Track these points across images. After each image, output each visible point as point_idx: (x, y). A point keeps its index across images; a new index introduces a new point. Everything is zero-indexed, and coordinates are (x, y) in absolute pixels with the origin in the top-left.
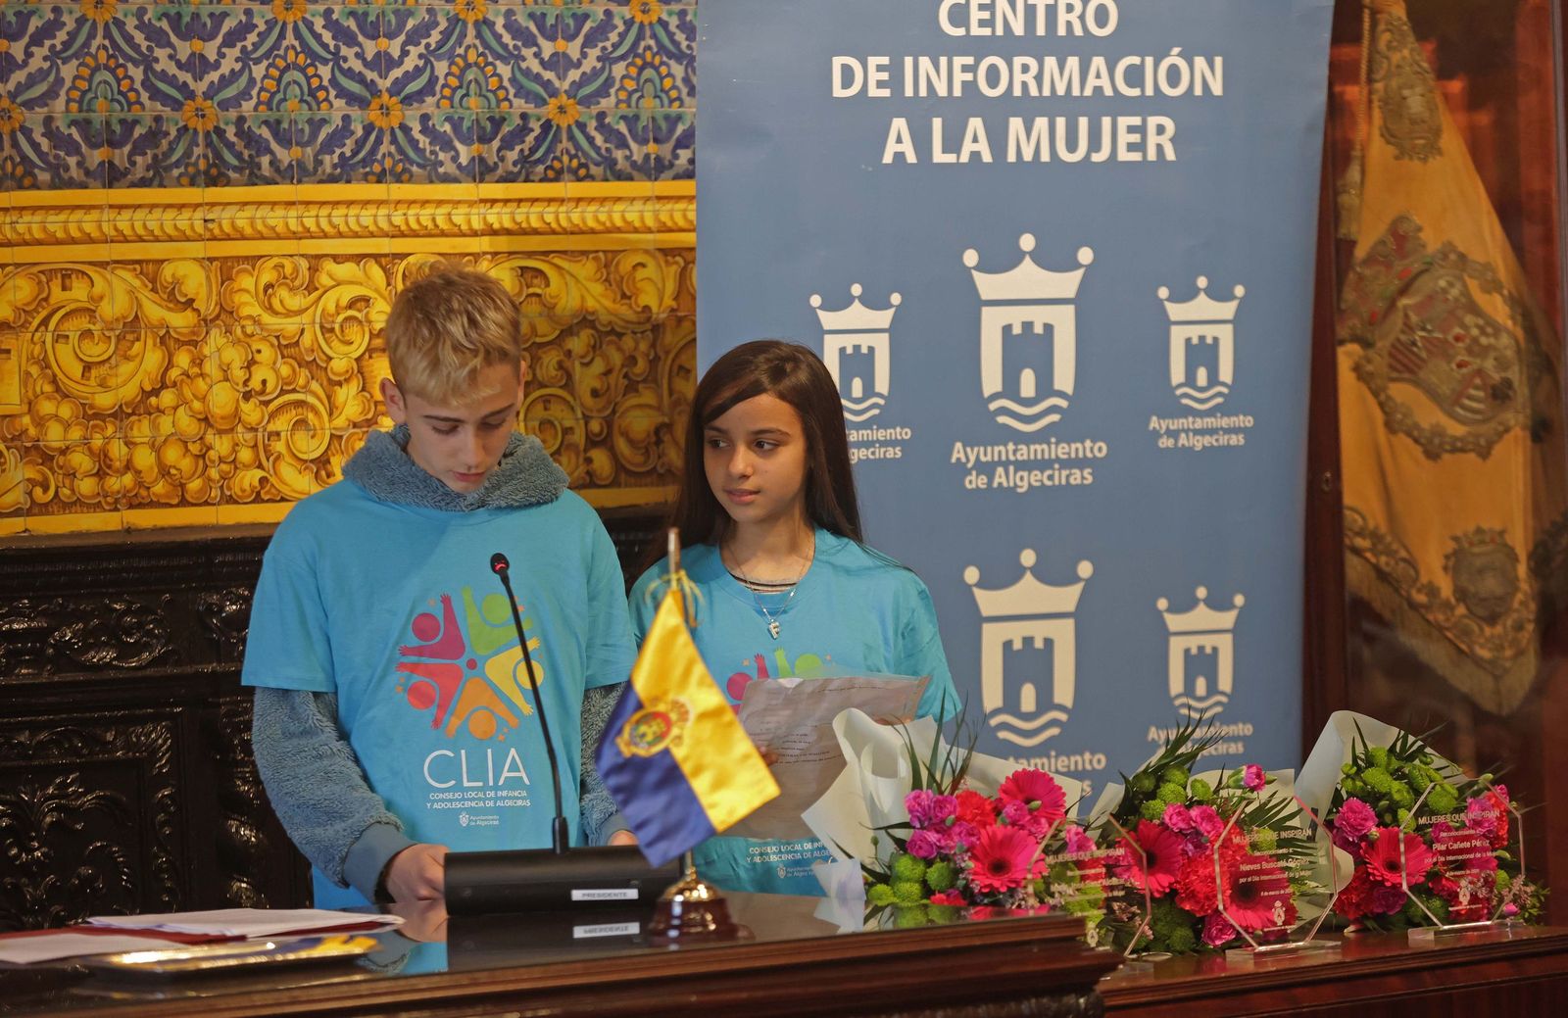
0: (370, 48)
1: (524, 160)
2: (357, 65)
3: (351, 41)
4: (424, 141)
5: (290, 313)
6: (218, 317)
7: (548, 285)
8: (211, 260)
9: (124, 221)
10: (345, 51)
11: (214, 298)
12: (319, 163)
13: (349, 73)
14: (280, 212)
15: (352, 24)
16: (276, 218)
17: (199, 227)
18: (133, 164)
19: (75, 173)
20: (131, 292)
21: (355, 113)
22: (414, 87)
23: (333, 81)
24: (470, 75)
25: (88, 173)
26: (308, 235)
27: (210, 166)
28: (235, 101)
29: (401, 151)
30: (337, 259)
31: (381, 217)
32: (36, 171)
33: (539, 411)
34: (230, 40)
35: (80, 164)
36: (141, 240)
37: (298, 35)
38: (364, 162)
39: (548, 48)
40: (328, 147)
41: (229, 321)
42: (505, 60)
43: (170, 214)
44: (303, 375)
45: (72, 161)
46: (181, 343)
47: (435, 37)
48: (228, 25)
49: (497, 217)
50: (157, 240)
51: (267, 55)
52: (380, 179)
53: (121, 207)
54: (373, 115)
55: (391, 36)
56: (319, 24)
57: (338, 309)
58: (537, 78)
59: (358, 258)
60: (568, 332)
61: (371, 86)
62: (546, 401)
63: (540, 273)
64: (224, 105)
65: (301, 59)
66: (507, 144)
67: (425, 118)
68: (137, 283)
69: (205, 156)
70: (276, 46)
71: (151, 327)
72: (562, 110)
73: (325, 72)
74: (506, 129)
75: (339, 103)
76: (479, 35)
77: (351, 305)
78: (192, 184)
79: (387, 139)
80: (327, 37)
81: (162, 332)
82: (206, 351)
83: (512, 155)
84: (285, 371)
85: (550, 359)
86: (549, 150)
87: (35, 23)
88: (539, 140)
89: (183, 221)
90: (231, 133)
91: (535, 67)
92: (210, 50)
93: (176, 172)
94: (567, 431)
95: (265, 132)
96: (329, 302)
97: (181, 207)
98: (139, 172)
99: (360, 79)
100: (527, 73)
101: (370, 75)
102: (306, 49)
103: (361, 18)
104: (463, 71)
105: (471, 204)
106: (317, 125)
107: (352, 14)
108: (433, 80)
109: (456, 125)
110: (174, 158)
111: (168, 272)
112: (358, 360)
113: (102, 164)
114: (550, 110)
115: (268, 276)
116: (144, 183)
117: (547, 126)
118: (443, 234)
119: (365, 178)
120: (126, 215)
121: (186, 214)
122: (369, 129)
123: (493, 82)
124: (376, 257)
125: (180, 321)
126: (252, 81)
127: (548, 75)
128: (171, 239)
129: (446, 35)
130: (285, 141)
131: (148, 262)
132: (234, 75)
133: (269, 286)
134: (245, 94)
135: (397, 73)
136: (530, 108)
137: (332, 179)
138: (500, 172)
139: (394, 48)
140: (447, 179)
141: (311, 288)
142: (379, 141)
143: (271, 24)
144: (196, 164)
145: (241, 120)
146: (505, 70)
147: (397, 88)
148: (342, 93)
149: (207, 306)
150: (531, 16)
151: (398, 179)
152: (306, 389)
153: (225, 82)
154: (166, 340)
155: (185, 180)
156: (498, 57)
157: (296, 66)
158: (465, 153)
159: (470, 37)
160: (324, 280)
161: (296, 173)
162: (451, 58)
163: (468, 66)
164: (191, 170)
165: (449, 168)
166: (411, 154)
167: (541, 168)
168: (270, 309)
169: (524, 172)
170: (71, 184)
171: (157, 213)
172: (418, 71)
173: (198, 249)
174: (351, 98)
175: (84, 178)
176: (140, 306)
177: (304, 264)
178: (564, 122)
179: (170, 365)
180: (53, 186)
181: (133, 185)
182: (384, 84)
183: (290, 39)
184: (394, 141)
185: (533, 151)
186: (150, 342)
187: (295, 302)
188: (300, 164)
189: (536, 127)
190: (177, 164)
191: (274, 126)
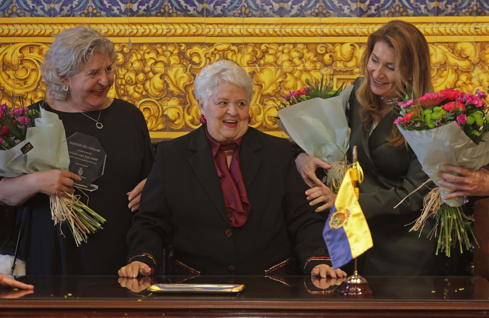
6: (478, 63)
8: (477, 42)
9: (442, 28)
11: (477, 56)
17: (472, 30)
18: (447, 8)
19: (423, 11)
20: (444, 53)
25: (428, 11)
27: (478, 9)
32: (408, 10)
35: (425, 8)
36: (448, 35)
41: (483, 64)
43: (461, 26)
45: (422, 6)
46: (463, 72)
50: (455, 35)
53: (441, 23)
68: (446, 50)
69: (476, 5)
71: (451, 66)
78: (471, 15)
81: (456, 68)
82: (473, 75)
89: (466, 28)
93: (464, 11)
97: (465, 23)
98: (449, 10)
110: (464, 6)
111: (459, 46)
113: (434, 8)
116: (451, 14)
120: (443, 26)
121: (467, 26)
125: (463, 64)
128: (461, 35)
131: (451, 43)
144: (472, 8)
149: (474, 58)
154: (457, 71)
155: (467, 14)
164: (470, 10)
170: (421, 15)
171: (455, 25)
173: (472, 38)
175: (427, 13)
176: (447, 58)
179: (458, 79)
180: (414, 15)
181: (446, 15)
186: (450, 71)
190: (465, 8)
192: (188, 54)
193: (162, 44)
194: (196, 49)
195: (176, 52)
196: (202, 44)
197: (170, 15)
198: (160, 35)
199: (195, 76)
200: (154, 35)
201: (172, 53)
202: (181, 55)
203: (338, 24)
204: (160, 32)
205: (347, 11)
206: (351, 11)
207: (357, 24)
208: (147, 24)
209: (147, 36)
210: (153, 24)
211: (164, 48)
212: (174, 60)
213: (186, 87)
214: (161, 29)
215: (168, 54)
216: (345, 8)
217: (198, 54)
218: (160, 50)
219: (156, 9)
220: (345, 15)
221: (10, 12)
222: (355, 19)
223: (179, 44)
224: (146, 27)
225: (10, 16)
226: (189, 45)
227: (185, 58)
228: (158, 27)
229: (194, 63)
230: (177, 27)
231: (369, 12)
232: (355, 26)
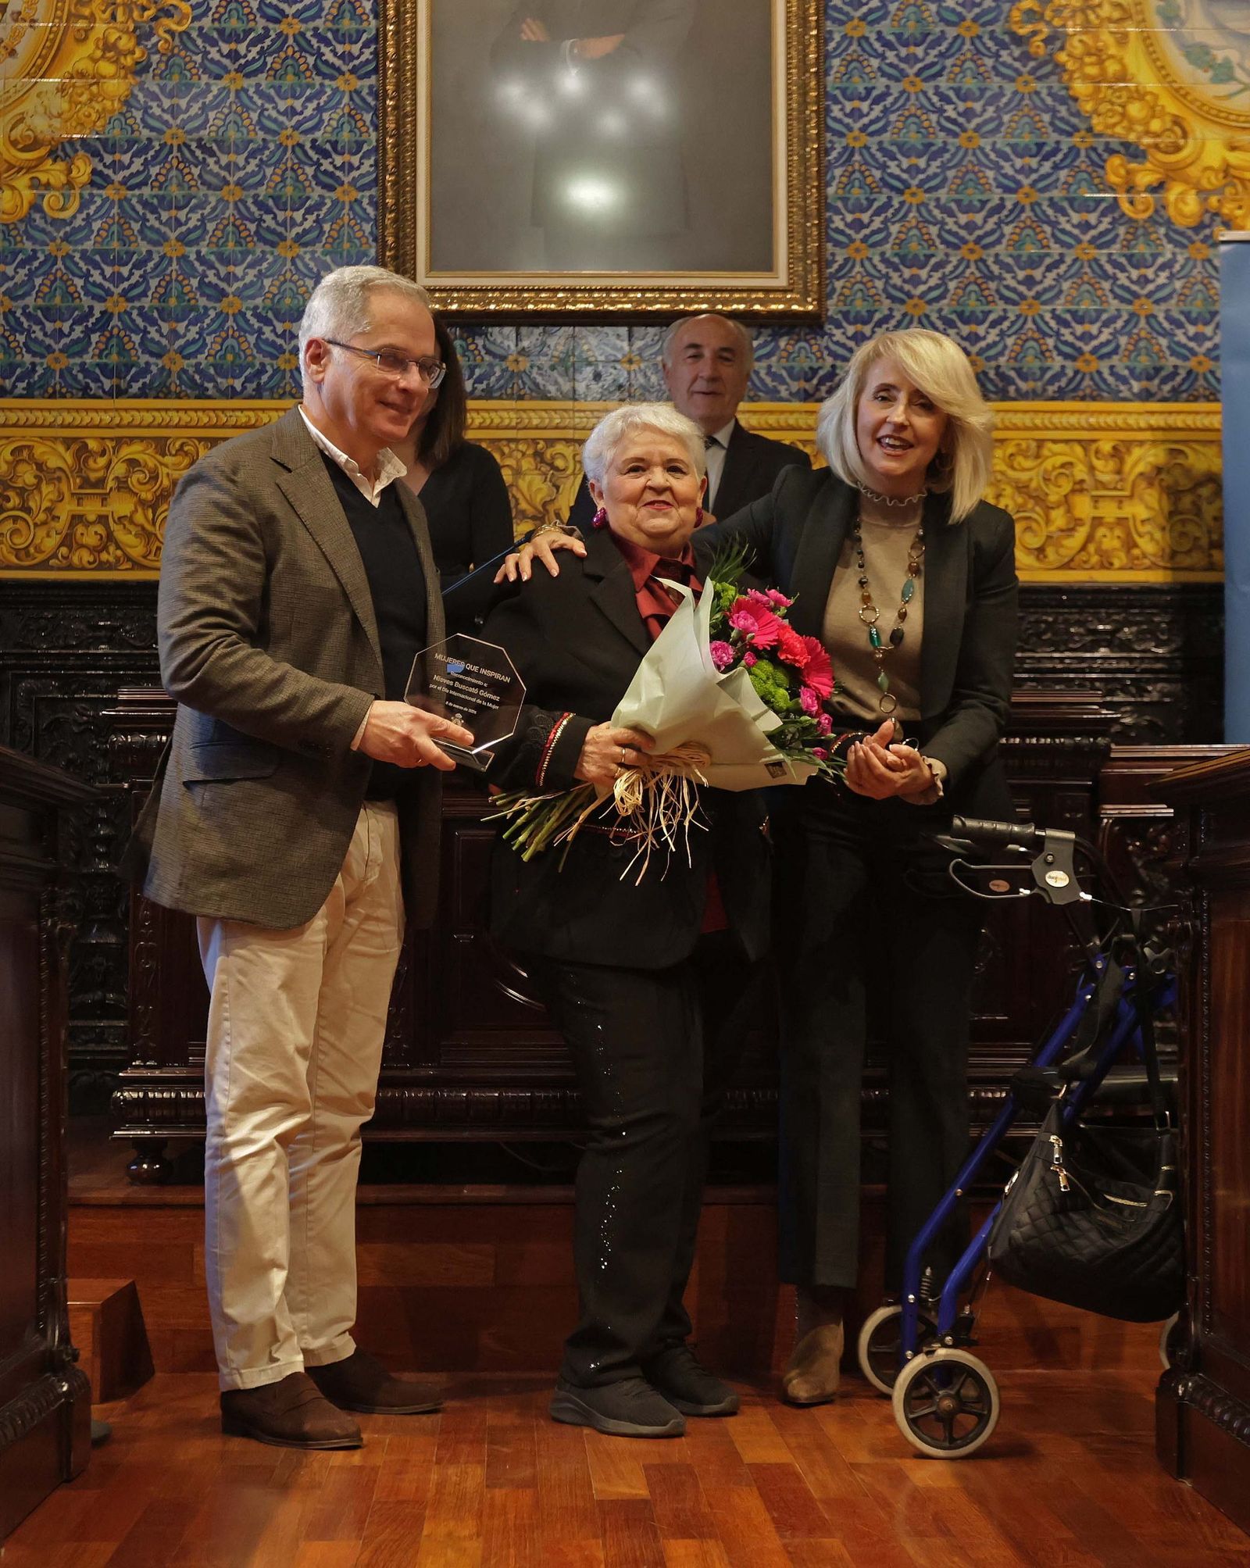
0: (1079, 329)
1: (1174, 390)
2: (1070, 339)
3: (1066, 324)
4: (1111, 380)
5: (1024, 470)
7: (1186, 457)
10: (1063, 331)
12: (1045, 390)
13: (1066, 343)
14: (1020, 415)
15: (1068, 317)
16: (1018, 419)
21: (1069, 364)
22: (1105, 350)
23: (1056, 347)
24: (1142, 344)
26: (1036, 428)
28: (995, 357)
29: (1096, 384)
30: (1055, 441)
31: (1083, 420)
33: (1179, 528)
34: (993, 325)
37: (1034, 322)
38: (1075, 390)
39: (1192, 330)
40: (1051, 381)
42: (1163, 336)
44: (1031, 504)
47: (1119, 324)
48: (992, 317)
49: (1154, 421)
51: (1015, 333)
52: (1083, 399)
54: (1079, 364)
55: (1092, 322)
56: (1048, 316)
57: (1054, 468)
58: (1184, 346)
59: (1067, 441)
60: (1199, 484)
61: (1080, 351)
62: (1183, 522)
63: (1181, 452)
64: (988, 359)
65: (1037, 335)
66: (1164, 381)
67: (1112, 367)
70: (1021, 328)
72: (1200, 363)
73: (1051, 342)
74: (1163, 373)
75: (1059, 358)
76: (1148, 323)
77: (1063, 466)
79: (1087, 378)
80: (1053, 323)
83: (1167, 388)
84: (1020, 500)
85: (1187, 501)
86: (1192, 385)
87: (877, 316)
88: (1184, 380)
90: (992, 374)
91: (1183, 340)
92: (981, 330)
94: (1196, 539)
95: (1013, 374)
96: (1048, 464)
99: (1072, 345)
100: (1178, 344)
101: (1079, 344)
102: (1039, 329)
103: (1074, 313)
104: (1137, 341)
105: (1140, 413)
106: (1044, 370)
107: (1069, 311)
108: (1118, 347)
109: (1132, 371)
112: (1066, 496)
114: (1192, 363)
115: (1011, 449)
117: (1190, 372)
118: (1121, 429)
119: (1074, 399)
122: (1076, 372)
123: (1156, 348)
124: (1079, 441)
126: (1005, 347)
127: (1192, 344)
129: (1127, 322)
130: (1024, 377)
132: (995, 344)
133: (1012, 455)
134: (1001, 353)
135: (1095, 343)
136: (1179, 362)
137: (1053, 399)
138: (1159, 396)
139: (1094, 329)
140: (1125, 400)
141: (1037, 456)
142: (1082, 379)
143: (1018, 317)
145: (998, 367)
146: (1164, 342)
147: (1094, 351)
148: (1061, 353)
150: (1182, 312)
151: (1094, 399)
152: (1033, 510)
153: (989, 347)
156: (1159, 334)
157: (1033, 339)
158: (1136, 386)
159: (1143, 323)
160: (1045, 452)
161: (1033, 395)
162: (1129, 334)
163: (1140, 339)
165: (1126, 394)
166: (1103, 386)
167: (1184, 395)
168: (1012, 468)
169: (1175, 396)
172: (1108, 342)
174: (1066, 356)
177: (1033, 445)
178: (1201, 370)
182: (1087, 348)
183: (1030, 325)
184: (1092, 379)
185: (1180, 385)
187: (1028, 463)
188: (1034, 391)
189: (1183, 373)
191: (1019, 371)
192: (548, 456)
193: (509, 440)
194: (560, 448)
195: (530, 452)
196: (568, 441)
197: (521, 398)
198: (507, 428)
199: (557, 488)
200: (498, 428)
201: (524, 454)
202: (538, 455)
203: (771, 412)
204: (507, 422)
205: (784, 394)
206: (791, 394)
207: (800, 412)
208: (487, 411)
209: (488, 428)
210: (496, 411)
211: (513, 446)
212: (527, 464)
213: (544, 505)
214: (510, 418)
215: (519, 455)
216: (782, 388)
217: (563, 456)
218: (506, 450)
219: (501, 388)
220: (781, 400)
221: (281, 391)
222: (796, 405)
223: (535, 441)
224: (486, 415)
225: (281, 397)
226: (550, 442)
227: (543, 461)
228: (505, 414)
229: (557, 469)
230: (532, 414)
231: (818, 395)
232: (795, 416)
